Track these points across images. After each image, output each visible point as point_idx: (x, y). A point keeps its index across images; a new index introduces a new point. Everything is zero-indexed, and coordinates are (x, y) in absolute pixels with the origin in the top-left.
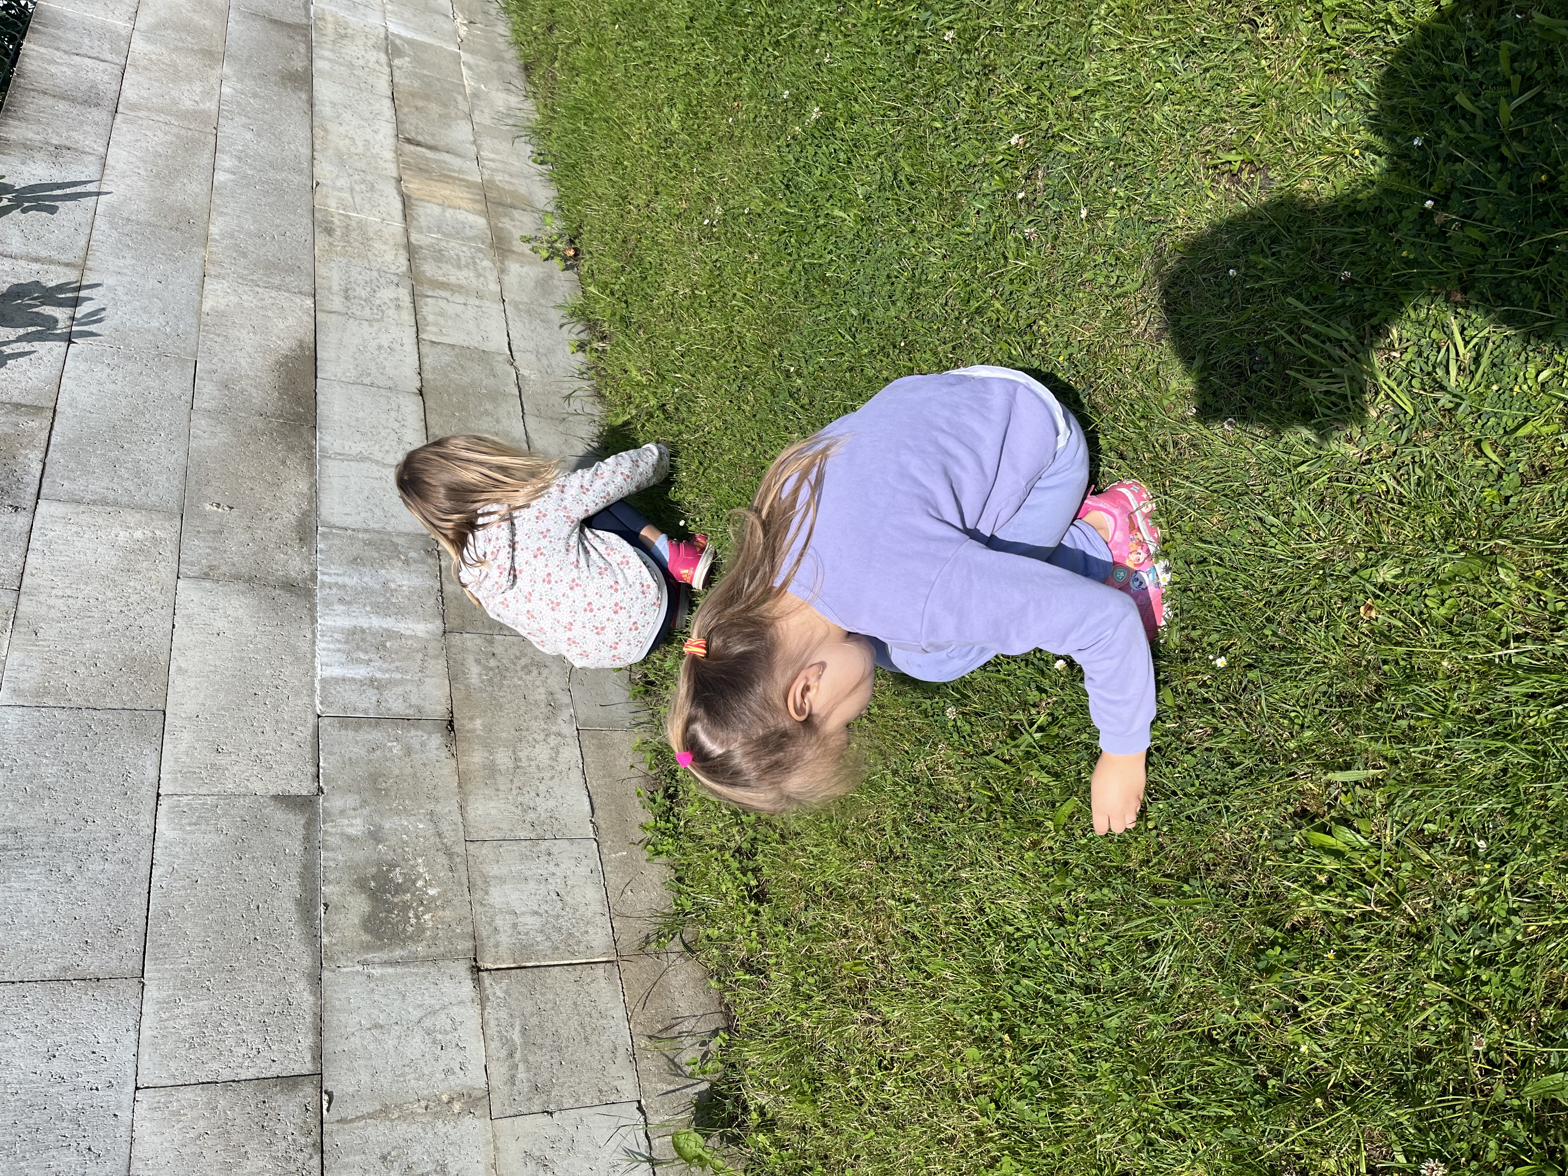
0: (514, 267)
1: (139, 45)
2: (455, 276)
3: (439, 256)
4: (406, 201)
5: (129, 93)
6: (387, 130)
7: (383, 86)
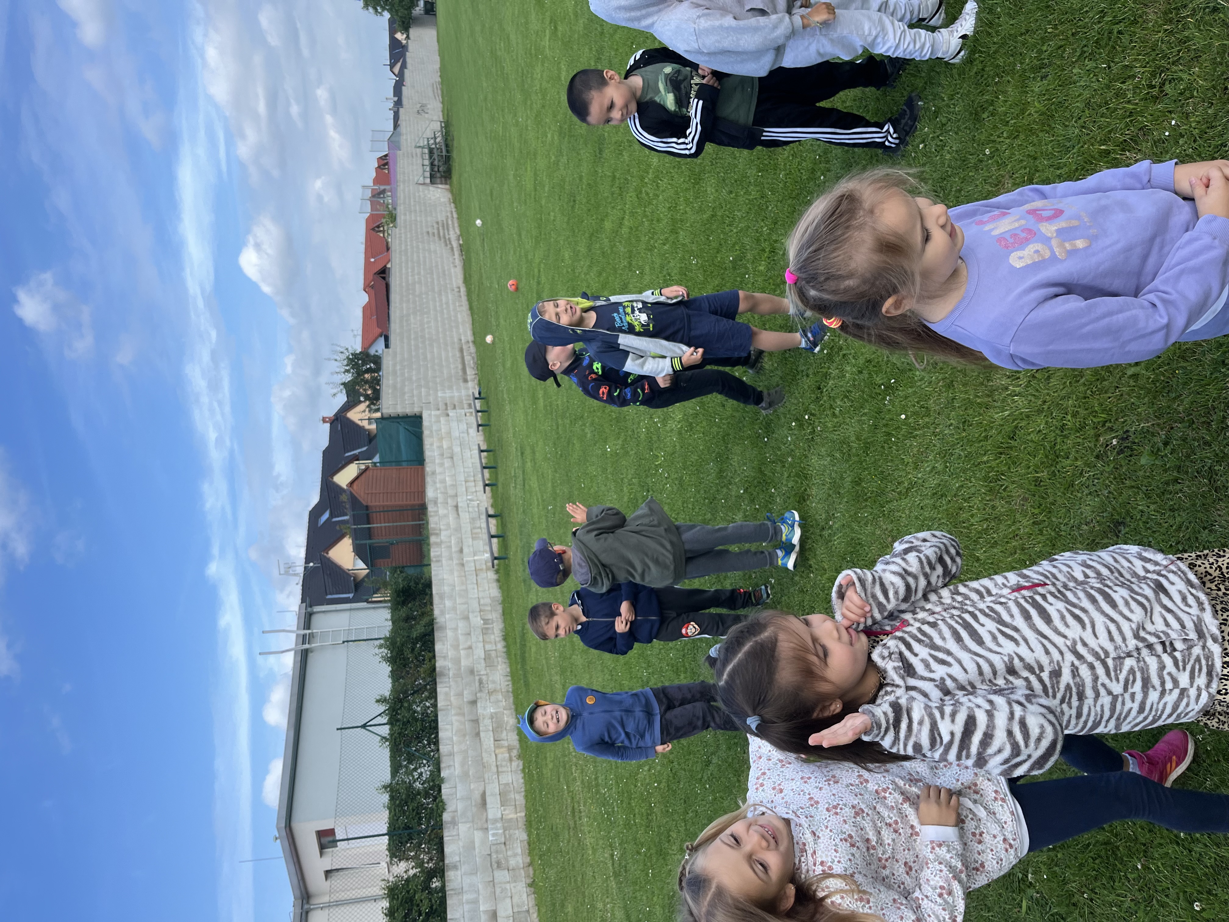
0: (513, 763)
1: (455, 738)
2: (504, 769)
3: (502, 766)
4: (496, 755)
5: (455, 750)
6: (492, 739)
7: (491, 728)
